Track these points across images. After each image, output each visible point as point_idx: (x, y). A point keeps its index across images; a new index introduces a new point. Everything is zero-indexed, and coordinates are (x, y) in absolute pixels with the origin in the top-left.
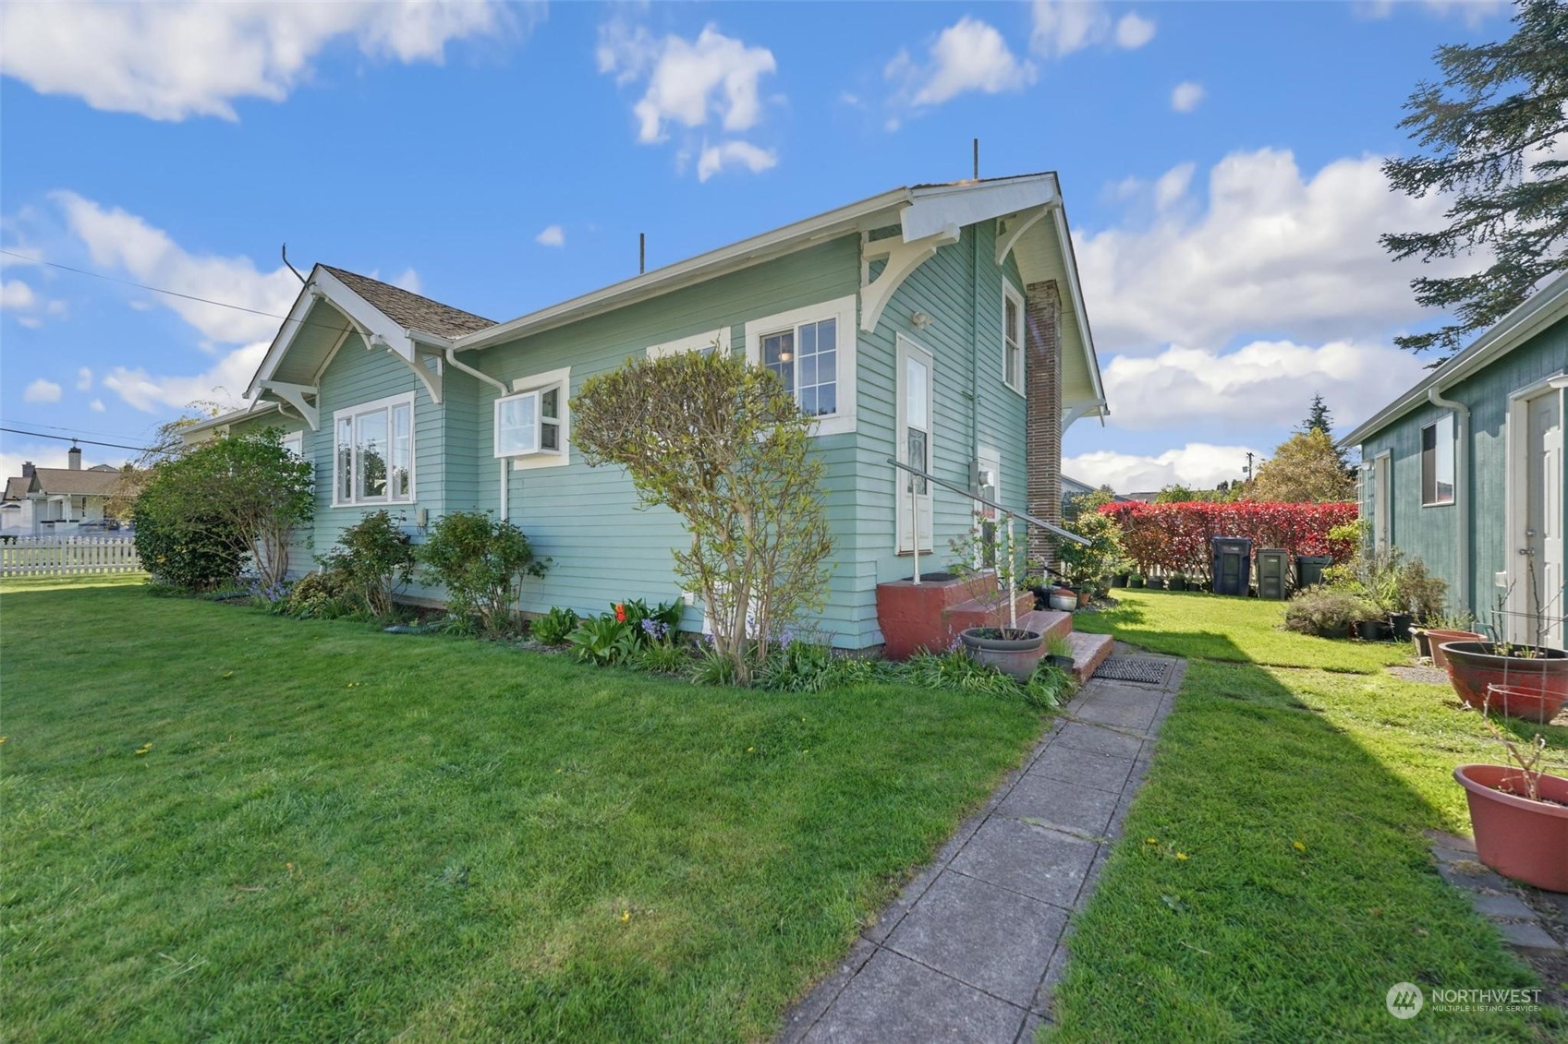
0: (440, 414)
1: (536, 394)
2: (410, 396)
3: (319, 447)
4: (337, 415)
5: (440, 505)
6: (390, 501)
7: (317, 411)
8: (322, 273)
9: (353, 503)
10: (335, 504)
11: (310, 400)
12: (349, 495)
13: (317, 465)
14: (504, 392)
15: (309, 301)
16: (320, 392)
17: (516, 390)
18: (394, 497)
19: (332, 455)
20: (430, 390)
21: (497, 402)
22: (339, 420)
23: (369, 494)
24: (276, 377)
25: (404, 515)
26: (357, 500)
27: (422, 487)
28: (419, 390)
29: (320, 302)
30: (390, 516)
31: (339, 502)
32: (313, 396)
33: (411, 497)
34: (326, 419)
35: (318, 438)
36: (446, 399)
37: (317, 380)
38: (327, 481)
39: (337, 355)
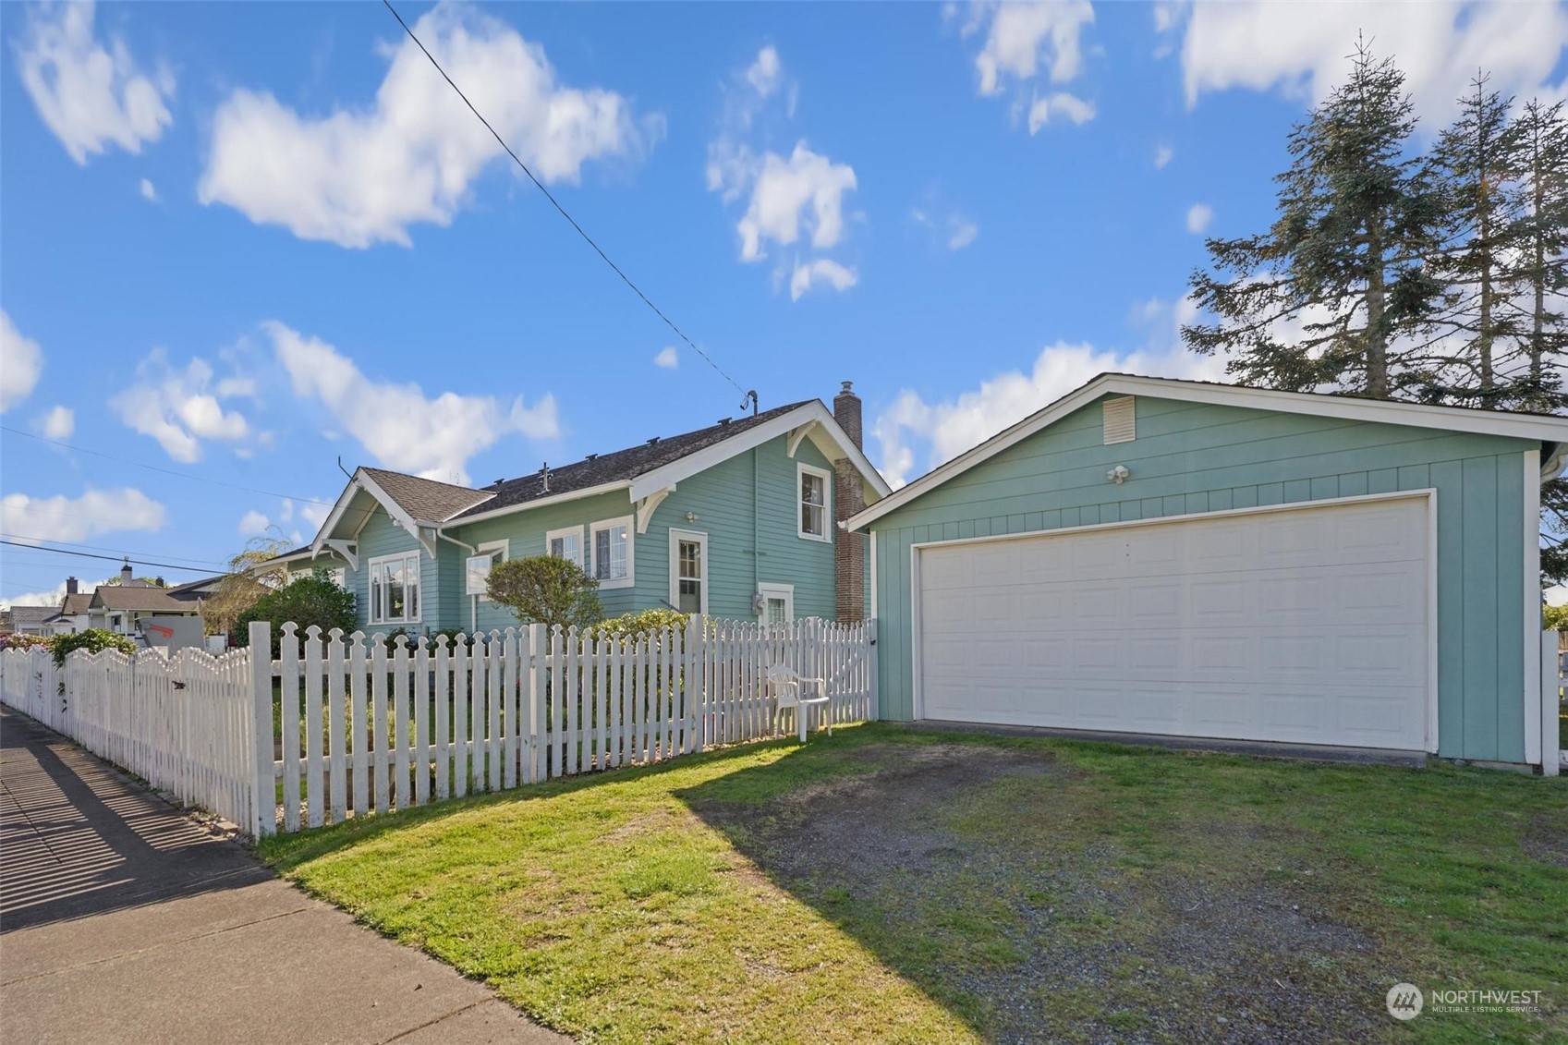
0: (435, 566)
1: (488, 556)
2: (417, 553)
3: (358, 582)
4: (371, 561)
5: (435, 624)
6: (406, 621)
7: (357, 557)
8: (362, 472)
9: (382, 623)
10: (370, 623)
11: (352, 549)
12: (379, 616)
13: (357, 596)
14: (473, 553)
15: (353, 490)
16: (359, 544)
17: (480, 550)
18: (408, 618)
19: (368, 589)
20: (429, 551)
21: (468, 559)
22: (372, 565)
23: (392, 616)
24: (332, 536)
25: (415, 631)
26: (385, 620)
27: (426, 612)
28: (422, 549)
29: (361, 490)
30: (406, 631)
31: (373, 621)
32: (355, 547)
33: (419, 619)
34: (363, 563)
35: (357, 575)
36: (439, 557)
37: (356, 536)
38: (364, 607)
39: (370, 520)
